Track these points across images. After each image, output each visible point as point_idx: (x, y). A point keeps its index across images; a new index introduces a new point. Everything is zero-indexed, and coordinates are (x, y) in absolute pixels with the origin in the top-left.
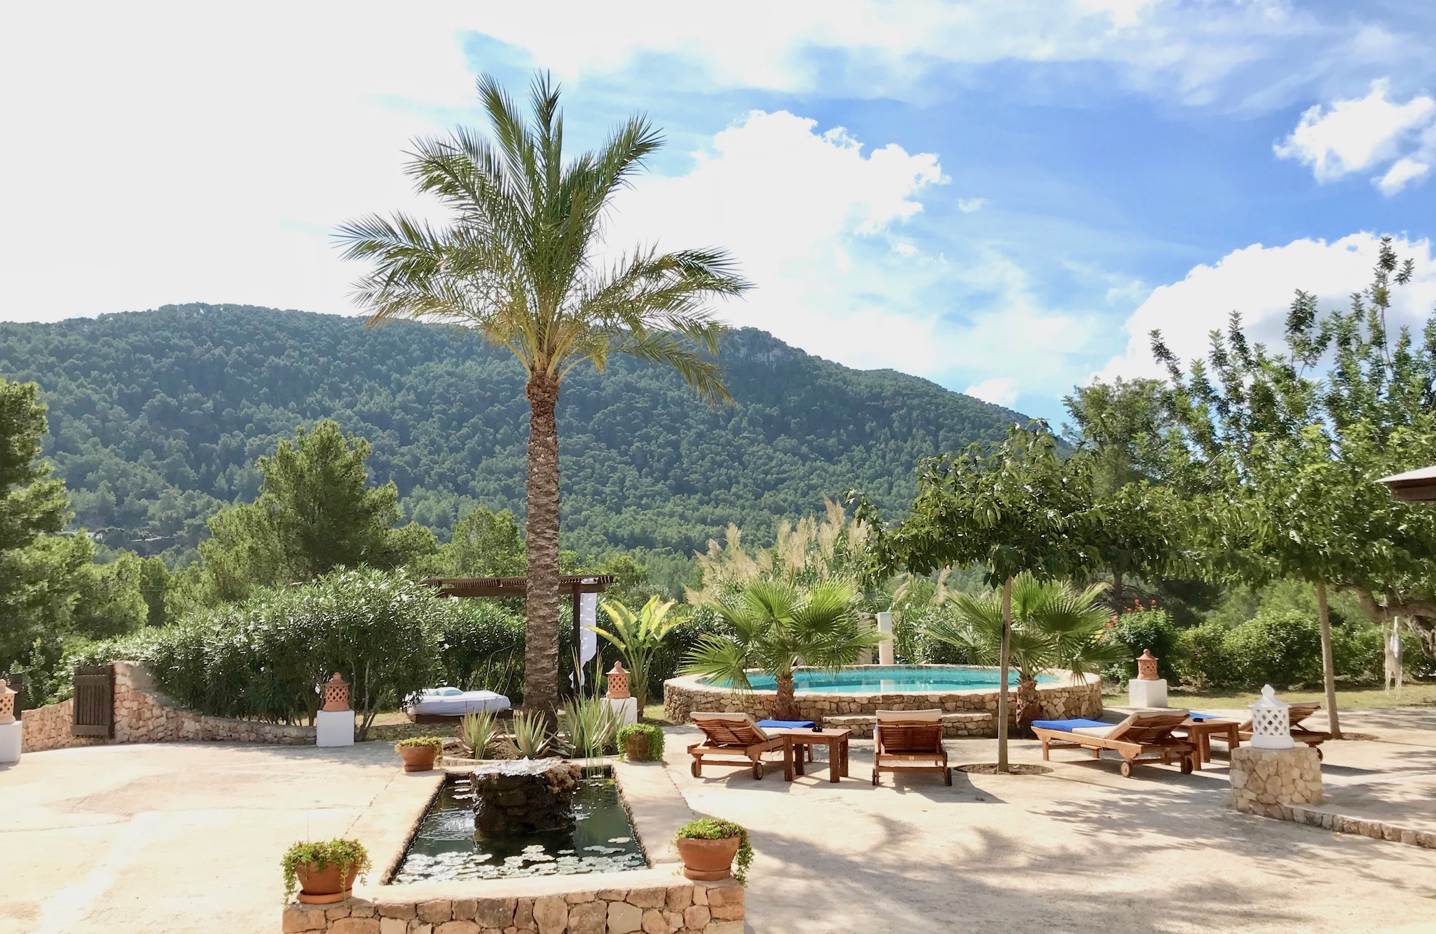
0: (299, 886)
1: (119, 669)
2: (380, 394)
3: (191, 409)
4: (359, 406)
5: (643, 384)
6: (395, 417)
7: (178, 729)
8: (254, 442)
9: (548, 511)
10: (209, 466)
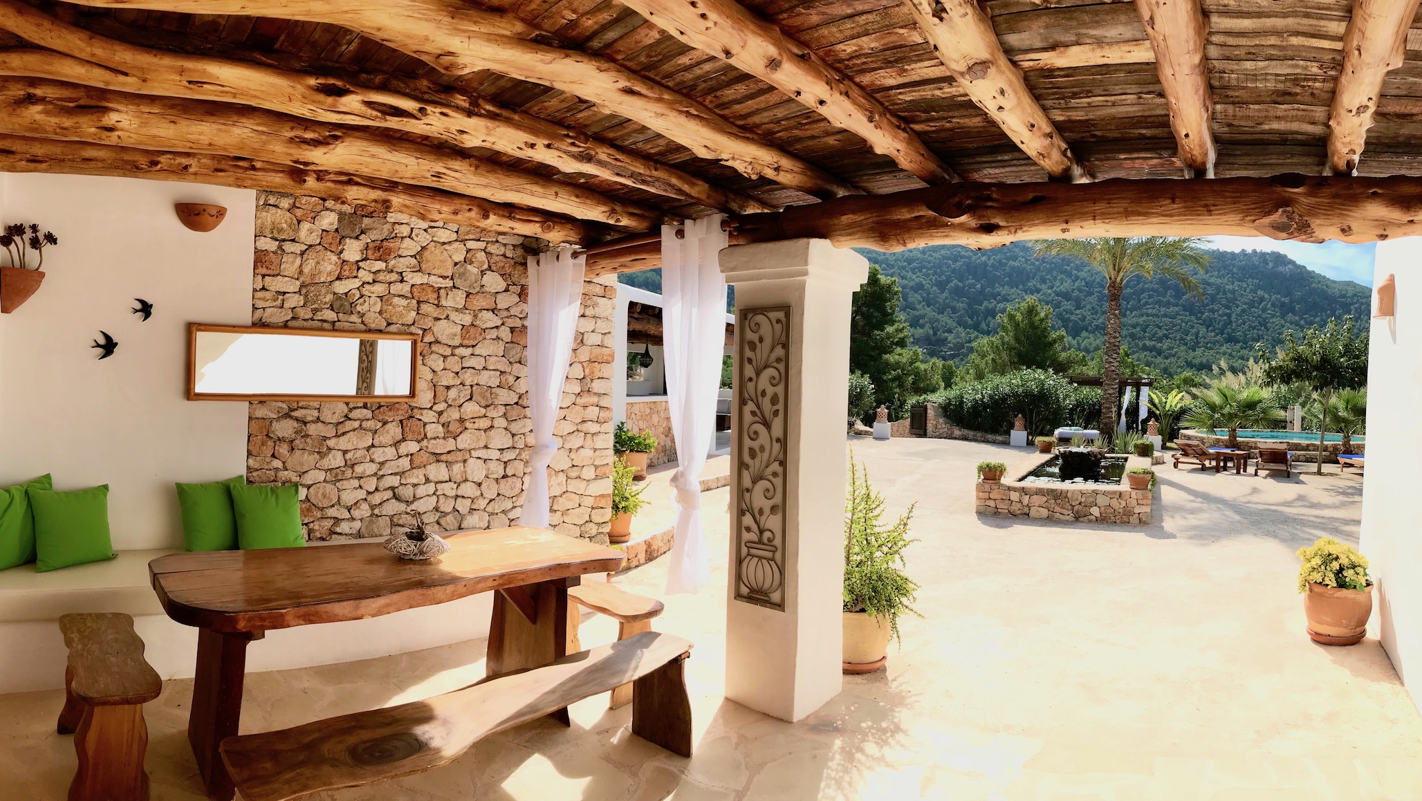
0: (982, 477)
1: (929, 407)
2: (1066, 282)
3: (970, 288)
4: (1055, 288)
5: (1212, 280)
6: (1074, 294)
7: (952, 434)
8: (1001, 306)
9: (1115, 346)
10: (978, 317)
